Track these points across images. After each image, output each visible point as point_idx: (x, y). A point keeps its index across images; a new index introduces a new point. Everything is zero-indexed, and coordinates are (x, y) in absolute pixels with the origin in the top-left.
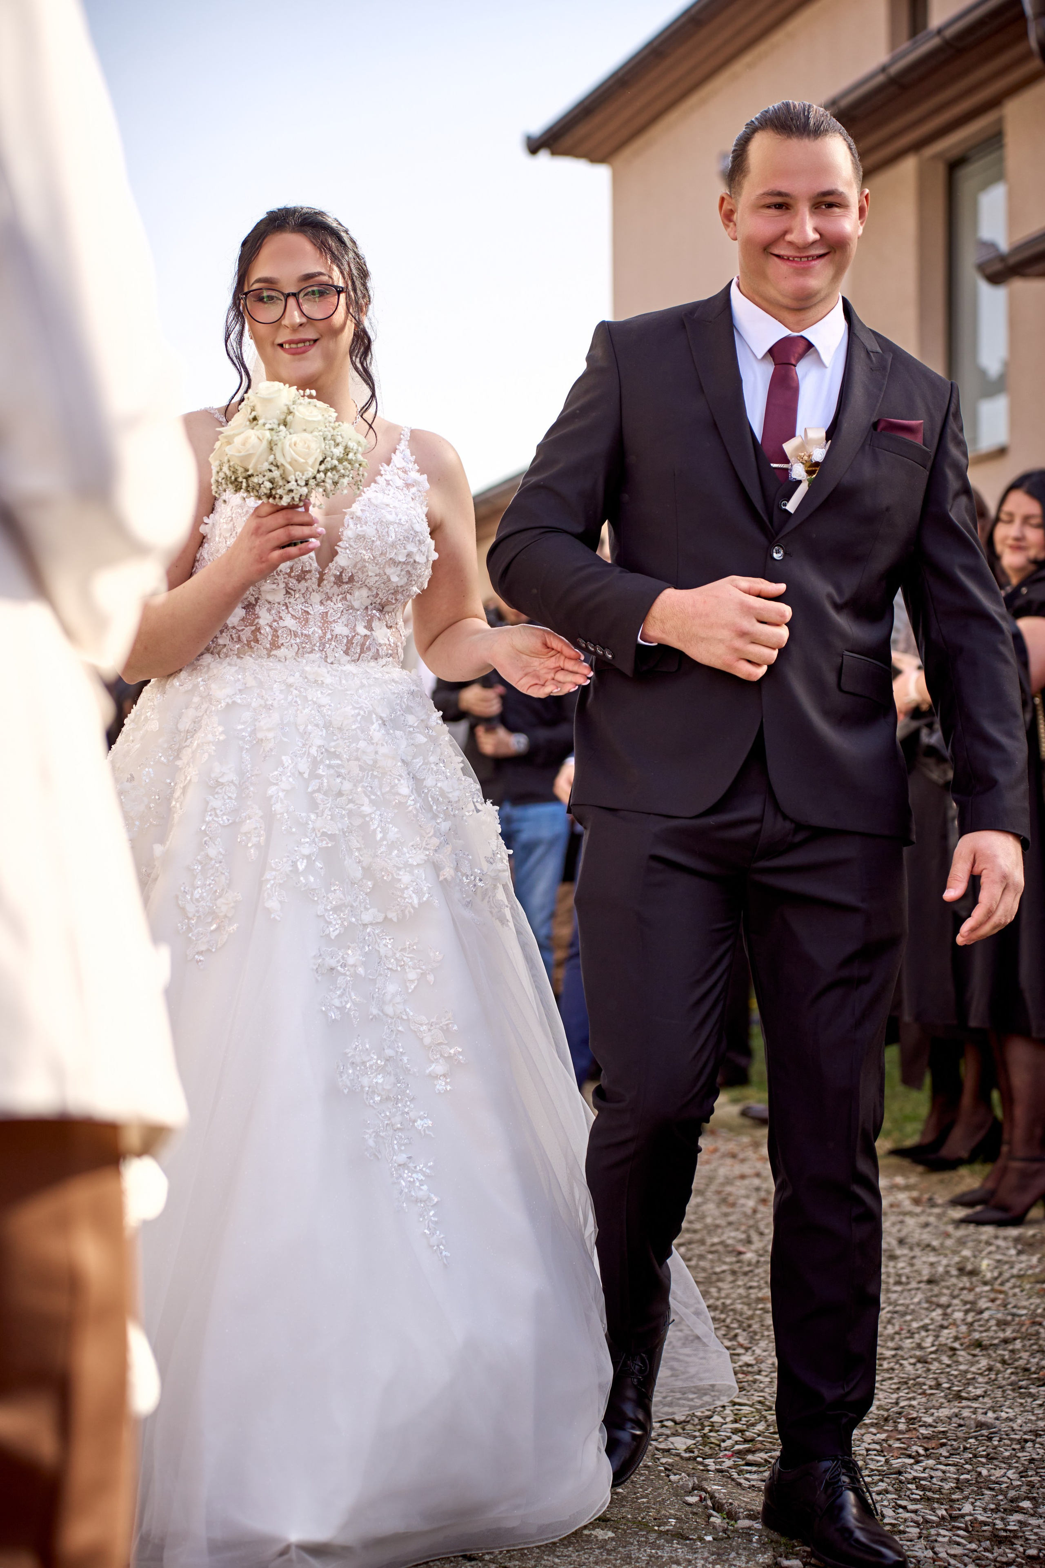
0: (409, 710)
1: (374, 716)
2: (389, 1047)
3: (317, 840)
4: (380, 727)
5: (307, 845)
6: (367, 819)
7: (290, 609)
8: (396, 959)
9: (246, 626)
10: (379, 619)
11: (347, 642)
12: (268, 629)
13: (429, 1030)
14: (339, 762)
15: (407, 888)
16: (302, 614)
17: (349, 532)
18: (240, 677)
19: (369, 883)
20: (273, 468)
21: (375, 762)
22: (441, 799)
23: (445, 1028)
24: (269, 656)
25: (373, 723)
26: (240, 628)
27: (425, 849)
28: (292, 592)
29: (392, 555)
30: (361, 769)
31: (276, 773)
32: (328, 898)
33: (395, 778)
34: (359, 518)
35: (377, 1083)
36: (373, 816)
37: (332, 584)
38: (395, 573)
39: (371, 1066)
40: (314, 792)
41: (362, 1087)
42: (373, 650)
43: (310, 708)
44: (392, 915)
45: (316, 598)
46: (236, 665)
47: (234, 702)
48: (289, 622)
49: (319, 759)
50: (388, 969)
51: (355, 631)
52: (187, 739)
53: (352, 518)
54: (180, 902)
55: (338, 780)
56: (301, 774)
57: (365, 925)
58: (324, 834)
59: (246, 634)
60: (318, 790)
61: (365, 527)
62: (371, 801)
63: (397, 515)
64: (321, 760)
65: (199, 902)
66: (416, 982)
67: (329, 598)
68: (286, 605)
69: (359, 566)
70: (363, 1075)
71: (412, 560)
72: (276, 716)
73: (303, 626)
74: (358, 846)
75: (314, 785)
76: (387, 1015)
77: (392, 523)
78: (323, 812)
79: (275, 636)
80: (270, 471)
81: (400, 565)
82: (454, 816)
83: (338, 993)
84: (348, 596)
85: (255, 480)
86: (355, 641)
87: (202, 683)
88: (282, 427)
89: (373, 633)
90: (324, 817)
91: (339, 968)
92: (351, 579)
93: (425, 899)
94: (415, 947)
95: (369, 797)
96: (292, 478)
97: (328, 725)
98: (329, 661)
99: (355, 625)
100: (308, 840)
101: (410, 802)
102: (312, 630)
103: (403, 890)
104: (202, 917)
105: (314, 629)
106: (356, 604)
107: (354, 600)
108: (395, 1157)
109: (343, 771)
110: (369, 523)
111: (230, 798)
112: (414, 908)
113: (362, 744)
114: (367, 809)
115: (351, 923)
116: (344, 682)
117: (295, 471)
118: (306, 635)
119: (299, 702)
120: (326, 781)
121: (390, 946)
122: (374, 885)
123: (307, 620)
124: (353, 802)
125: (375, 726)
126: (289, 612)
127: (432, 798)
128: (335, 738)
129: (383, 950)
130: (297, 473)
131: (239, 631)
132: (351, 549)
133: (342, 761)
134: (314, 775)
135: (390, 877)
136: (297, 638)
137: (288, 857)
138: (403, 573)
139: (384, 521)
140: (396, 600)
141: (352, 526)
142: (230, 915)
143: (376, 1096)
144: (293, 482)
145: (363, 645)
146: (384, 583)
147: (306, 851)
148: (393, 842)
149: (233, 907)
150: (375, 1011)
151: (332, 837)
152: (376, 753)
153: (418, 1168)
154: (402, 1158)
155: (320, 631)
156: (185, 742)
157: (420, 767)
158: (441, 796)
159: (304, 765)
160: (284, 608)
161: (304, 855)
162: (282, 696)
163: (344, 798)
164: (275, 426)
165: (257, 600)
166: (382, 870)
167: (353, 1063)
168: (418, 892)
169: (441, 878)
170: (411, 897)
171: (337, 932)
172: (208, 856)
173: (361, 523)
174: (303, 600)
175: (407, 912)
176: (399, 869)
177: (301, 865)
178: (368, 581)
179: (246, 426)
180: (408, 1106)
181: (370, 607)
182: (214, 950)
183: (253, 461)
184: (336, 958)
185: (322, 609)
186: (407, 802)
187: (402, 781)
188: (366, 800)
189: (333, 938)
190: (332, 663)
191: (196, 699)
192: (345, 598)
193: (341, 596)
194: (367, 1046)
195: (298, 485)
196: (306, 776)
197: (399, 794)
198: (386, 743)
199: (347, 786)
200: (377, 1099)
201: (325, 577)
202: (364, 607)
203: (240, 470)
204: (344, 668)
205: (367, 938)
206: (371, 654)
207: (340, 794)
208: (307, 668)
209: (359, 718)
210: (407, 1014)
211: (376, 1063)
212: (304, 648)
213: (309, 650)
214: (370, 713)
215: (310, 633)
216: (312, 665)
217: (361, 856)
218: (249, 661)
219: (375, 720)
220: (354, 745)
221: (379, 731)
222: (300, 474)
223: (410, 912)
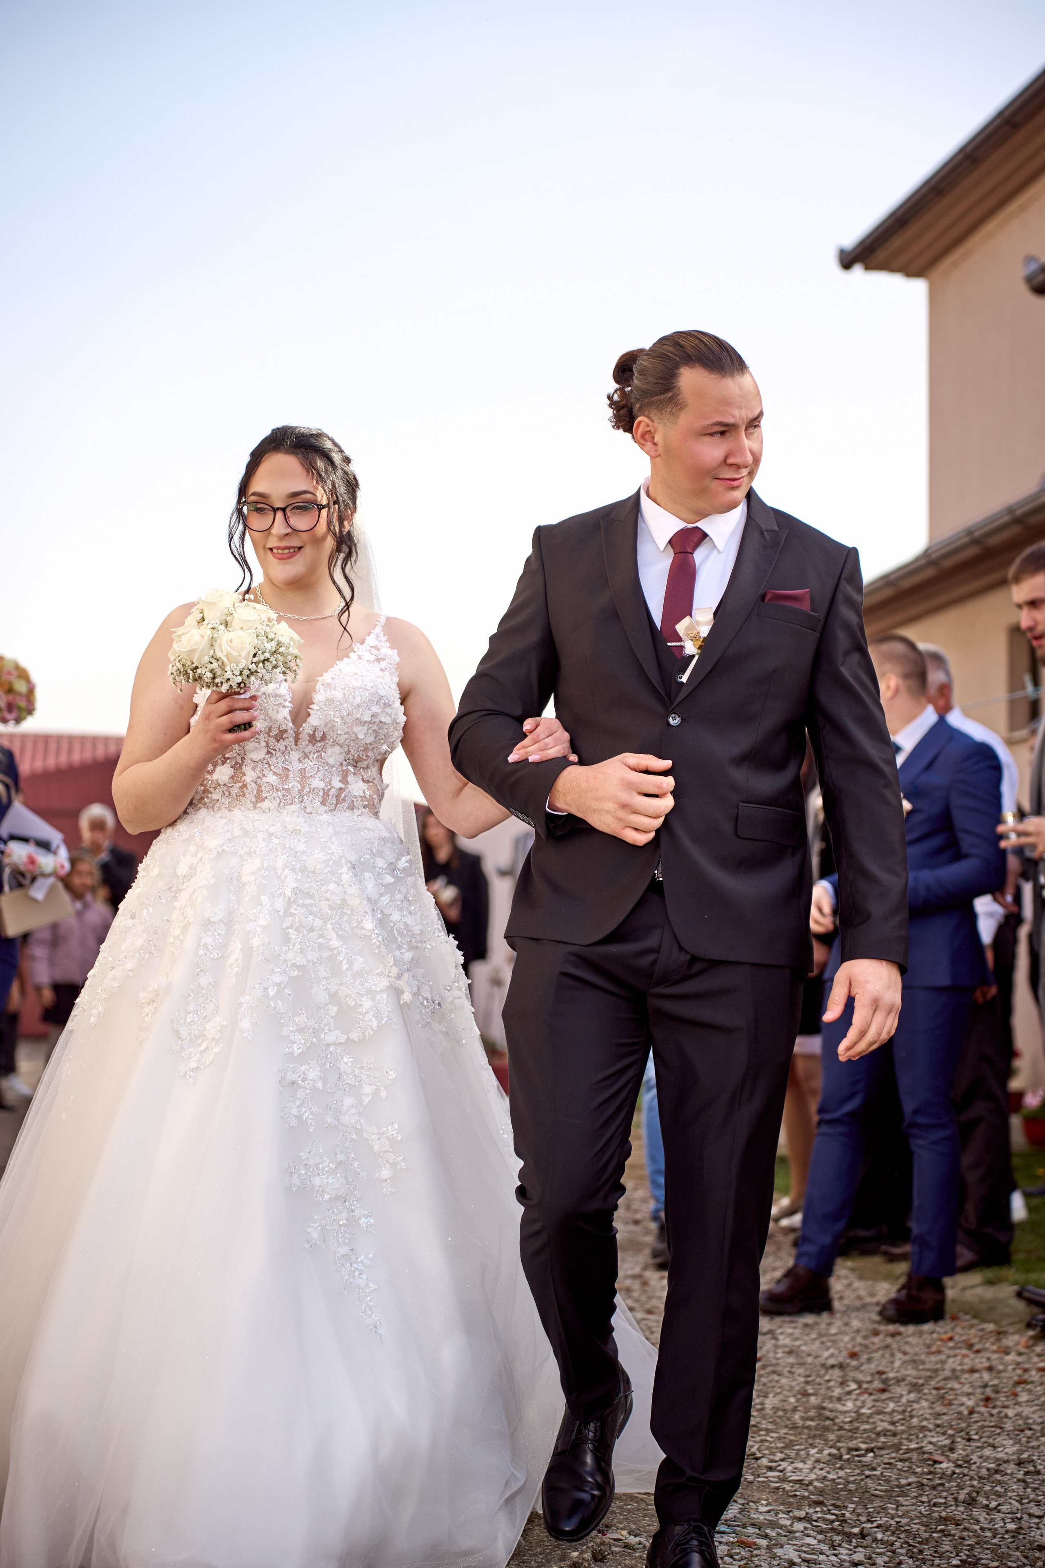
0: (380, 854)
1: (344, 860)
2: (341, 1152)
3: (287, 970)
4: (349, 870)
5: (278, 974)
6: (335, 952)
7: (272, 767)
8: (355, 1076)
9: (235, 783)
10: (355, 774)
11: (324, 794)
12: (253, 785)
13: (379, 1139)
14: (312, 901)
15: (367, 1012)
16: (283, 771)
17: (319, 697)
18: (229, 828)
19: (334, 1008)
20: (213, 661)
21: (344, 901)
22: (405, 932)
23: (391, 1137)
24: (255, 808)
25: (342, 867)
26: (230, 785)
27: (388, 976)
28: (273, 752)
29: (359, 716)
30: (331, 908)
31: (255, 911)
32: (294, 1021)
33: (361, 915)
34: (329, 684)
35: (327, 1183)
36: (340, 949)
37: (307, 743)
38: (362, 730)
39: (324, 1168)
40: (288, 927)
41: (313, 1186)
42: (348, 801)
43: (287, 855)
44: (354, 1036)
45: (295, 756)
46: (226, 817)
47: (223, 850)
48: (271, 778)
49: (292, 899)
50: (347, 1084)
51: (330, 785)
52: (183, 883)
53: (323, 685)
54: (175, 1026)
55: (311, 917)
56: (278, 912)
57: (328, 1045)
58: (293, 965)
59: (235, 790)
60: (291, 927)
61: (333, 692)
62: (339, 936)
63: (363, 681)
64: (295, 900)
65: (192, 1025)
66: (370, 1096)
67: (306, 756)
68: (268, 763)
69: (329, 725)
70: (314, 1176)
71: (377, 721)
72: (257, 863)
73: (284, 781)
74: (326, 975)
75: (288, 921)
76: (343, 1125)
77: (358, 688)
78: (294, 945)
79: (259, 791)
80: (211, 663)
81: (366, 724)
82: (417, 947)
83: (298, 1103)
84: (323, 754)
85: (199, 671)
86: (331, 793)
87: (197, 833)
88: (222, 627)
89: (349, 786)
90: (294, 950)
91: (300, 1082)
92: (323, 738)
93: (383, 1022)
94: (372, 1066)
95: (337, 932)
96: (227, 668)
97: (303, 869)
98: (308, 811)
99: (331, 780)
100: (279, 970)
101: (374, 936)
102: (291, 785)
103: (364, 1014)
104: (194, 1038)
105: (293, 784)
106: (331, 761)
107: (328, 757)
108: (339, 1249)
109: (314, 909)
110: (338, 689)
111: (219, 934)
112: (373, 1029)
113: (332, 886)
114: (335, 943)
115: (312, 1043)
116: (319, 830)
117: (230, 663)
118: (286, 789)
119: (279, 850)
120: (298, 919)
121: (349, 1064)
122: (338, 1011)
123: (287, 776)
124: (323, 937)
125: (345, 869)
126: (271, 770)
127: (397, 930)
128: (309, 880)
129: (343, 1067)
130: (232, 665)
131: (229, 787)
132: (322, 711)
133: (314, 900)
134: (287, 914)
135: (353, 1003)
136: (279, 793)
137: (261, 984)
138: (370, 731)
139: (351, 686)
140: (367, 756)
141: (322, 691)
142: (217, 1037)
143: (326, 1194)
144: (229, 672)
145: (338, 797)
146: (353, 741)
147: (277, 979)
148: (358, 972)
149: (220, 1031)
150: (330, 1120)
151: (301, 968)
152: (345, 892)
153: (359, 1259)
154: (344, 1250)
155: (299, 786)
156: (182, 885)
157: (387, 904)
158: (405, 929)
159: (280, 904)
160: (267, 766)
161: (275, 983)
162: (264, 844)
163: (315, 933)
164: (216, 626)
165: (243, 759)
166: (346, 996)
167: (306, 1165)
168: (377, 1016)
169: (402, 1002)
170: (370, 1020)
171: (300, 1050)
172: (200, 985)
173: (330, 689)
174: (283, 759)
175: (367, 1033)
176: (362, 995)
177: (272, 991)
178: (338, 739)
179: (194, 626)
180: (355, 1205)
181: (344, 763)
182: (202, 1068)
183: (197, 655)
184: (297, 1073)
185: (301, 766)
186: (371, 936)
187: (367, 917)
188: (334, 935)
189: (296, 1055)
190: (311, 813)
191: (193, 848)
192: (320, 757)
193: (316, 754)
194: (321, 1151)
195: (233, 674)
196: (281, 913)
197: (363, 928)
198: (354, 884)
199: (318, 923)
200: (327, 1197)
201: (300, 736)
202: (338, 764)
203: (189, 663)
204: (321, 818)
205: (329, 1056)
206: (347, 805)
207: (312, 929)
208: (288, 819)
209: (331, 863)
210: (361, 1125)
211: (328, 1165)
212: (285, 800)
213: (289, 802)
214: (340, 858)
215: (290, 787)
216: (291, 817)
217: (328, 984)
218: (237, 813)
219: (344, 864)
220: (325, 887)
221: (347, 874)
222: (235, 666)
223: (369, 1033)
